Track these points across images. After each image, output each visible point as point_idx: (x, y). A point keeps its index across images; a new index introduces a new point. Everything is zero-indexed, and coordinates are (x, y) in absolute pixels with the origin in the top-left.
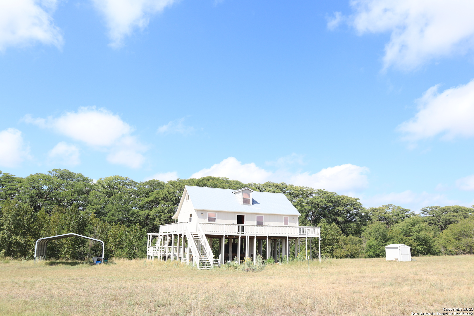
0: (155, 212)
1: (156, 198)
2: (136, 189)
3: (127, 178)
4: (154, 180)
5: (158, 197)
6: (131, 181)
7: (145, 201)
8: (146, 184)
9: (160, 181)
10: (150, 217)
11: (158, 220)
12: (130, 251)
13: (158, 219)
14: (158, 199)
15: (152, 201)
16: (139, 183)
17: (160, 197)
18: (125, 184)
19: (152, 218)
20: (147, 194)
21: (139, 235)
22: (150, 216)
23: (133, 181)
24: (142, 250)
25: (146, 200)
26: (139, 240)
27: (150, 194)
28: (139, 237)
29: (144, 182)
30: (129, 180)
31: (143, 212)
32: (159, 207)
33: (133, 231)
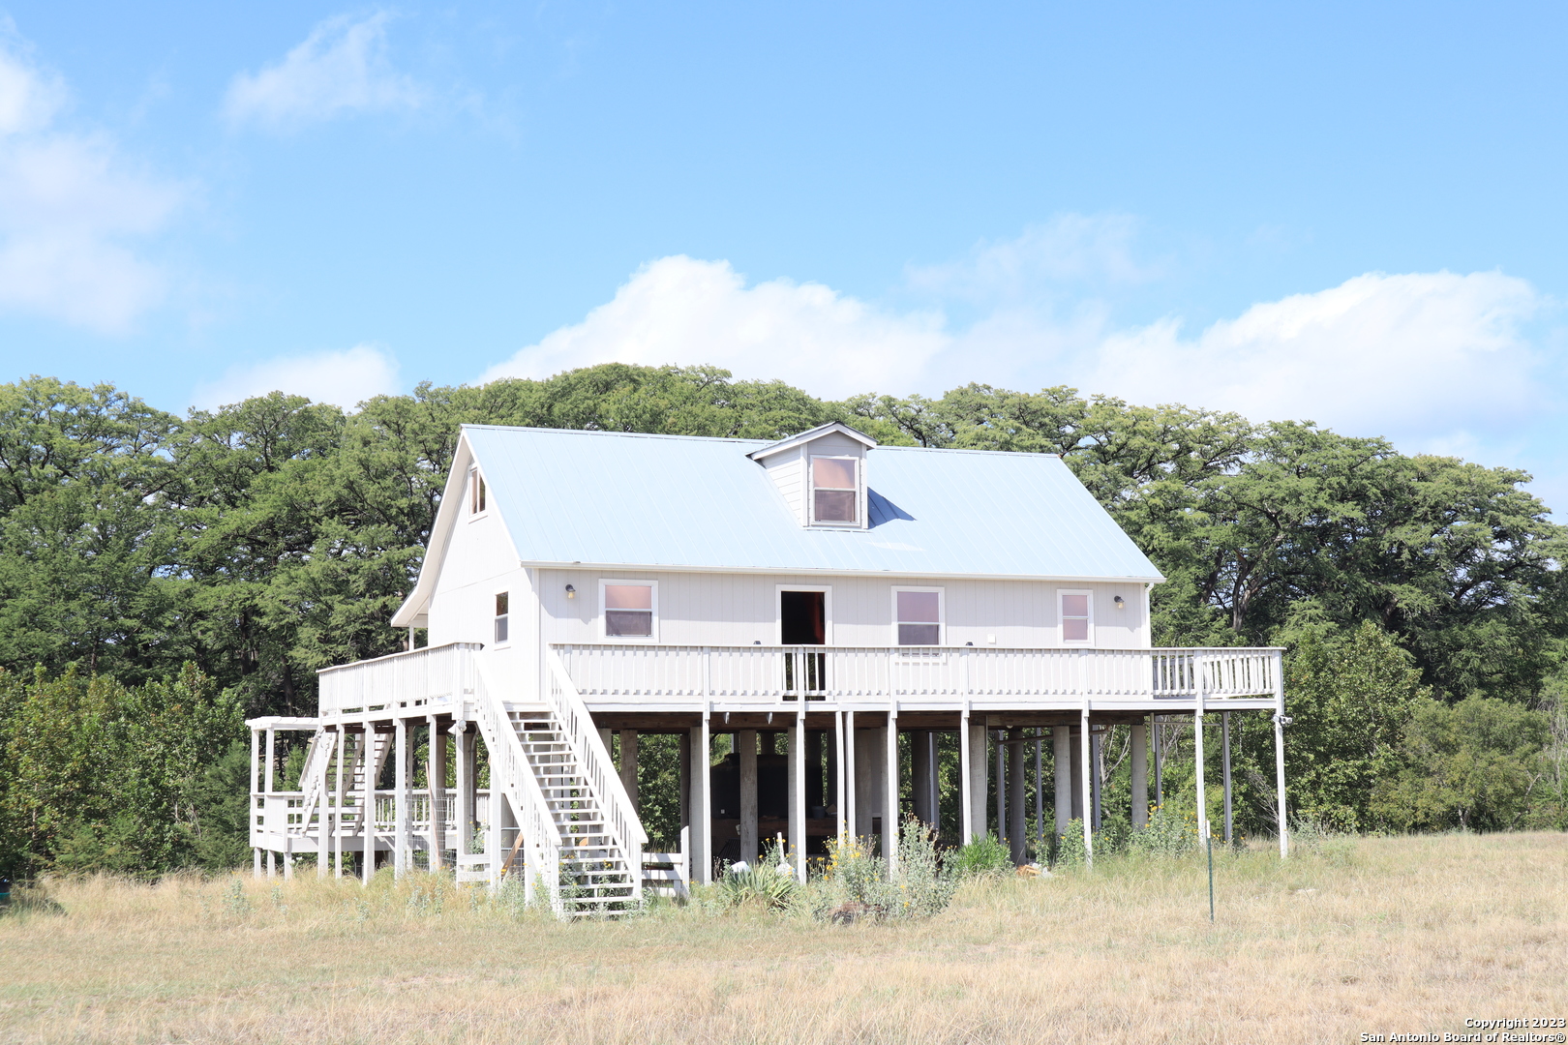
0: (289, 588)
1: (294, 508)
2: (165, 454)
3: (105, 392)
4: (277, 396)
5: (307, 499)
6: (134, 409)
7: (226, 529)
8: (231, 421)
9: (315, 402)
10: (264, 621)
11: (315, 640)
12: (150, 830)
13: (311, 630)
14: (303, 514)
15: (270, 524)
16: (185, 417)
17: (319, 499)
18: (95, 429)
19: (274, 626)
20: (235, 486)
21: (200, 734)
22: (261, 615)
23: (145, 411)
24: (225, 823)
25: (234, 519)
26: (200, 759)
27: (256, 482)
28: (199, 742)
29: (215, 412)
30: (120, 403)
31: (221, 596)
32: (316, 562)
33: (161, 707)
